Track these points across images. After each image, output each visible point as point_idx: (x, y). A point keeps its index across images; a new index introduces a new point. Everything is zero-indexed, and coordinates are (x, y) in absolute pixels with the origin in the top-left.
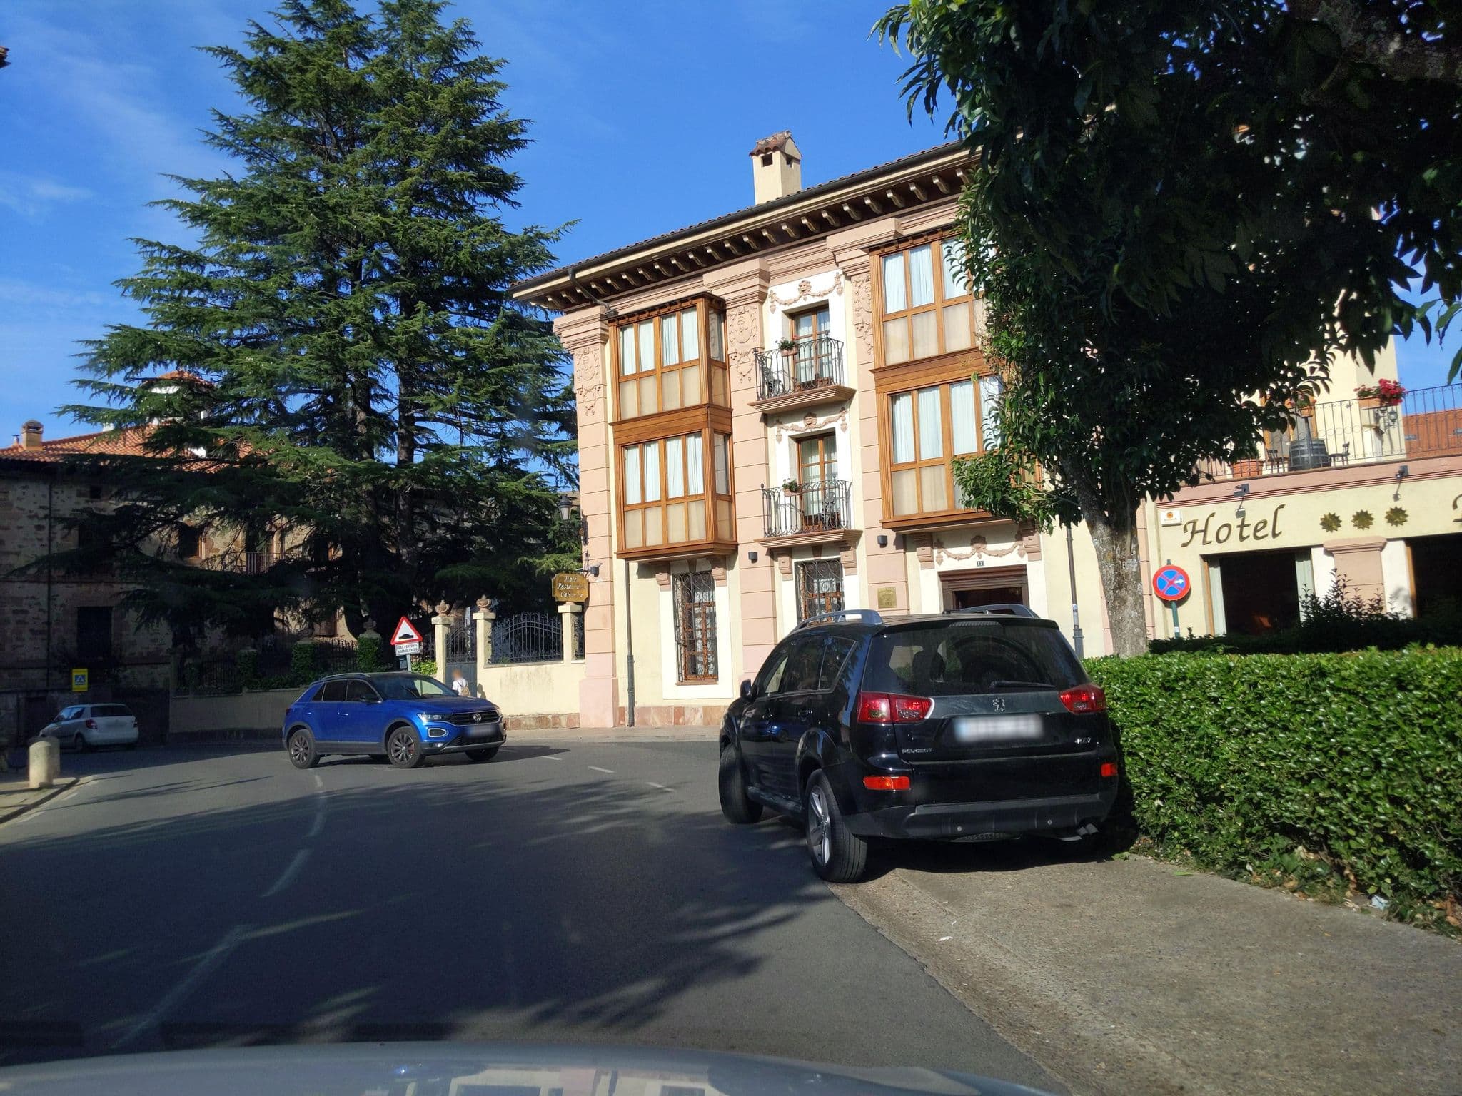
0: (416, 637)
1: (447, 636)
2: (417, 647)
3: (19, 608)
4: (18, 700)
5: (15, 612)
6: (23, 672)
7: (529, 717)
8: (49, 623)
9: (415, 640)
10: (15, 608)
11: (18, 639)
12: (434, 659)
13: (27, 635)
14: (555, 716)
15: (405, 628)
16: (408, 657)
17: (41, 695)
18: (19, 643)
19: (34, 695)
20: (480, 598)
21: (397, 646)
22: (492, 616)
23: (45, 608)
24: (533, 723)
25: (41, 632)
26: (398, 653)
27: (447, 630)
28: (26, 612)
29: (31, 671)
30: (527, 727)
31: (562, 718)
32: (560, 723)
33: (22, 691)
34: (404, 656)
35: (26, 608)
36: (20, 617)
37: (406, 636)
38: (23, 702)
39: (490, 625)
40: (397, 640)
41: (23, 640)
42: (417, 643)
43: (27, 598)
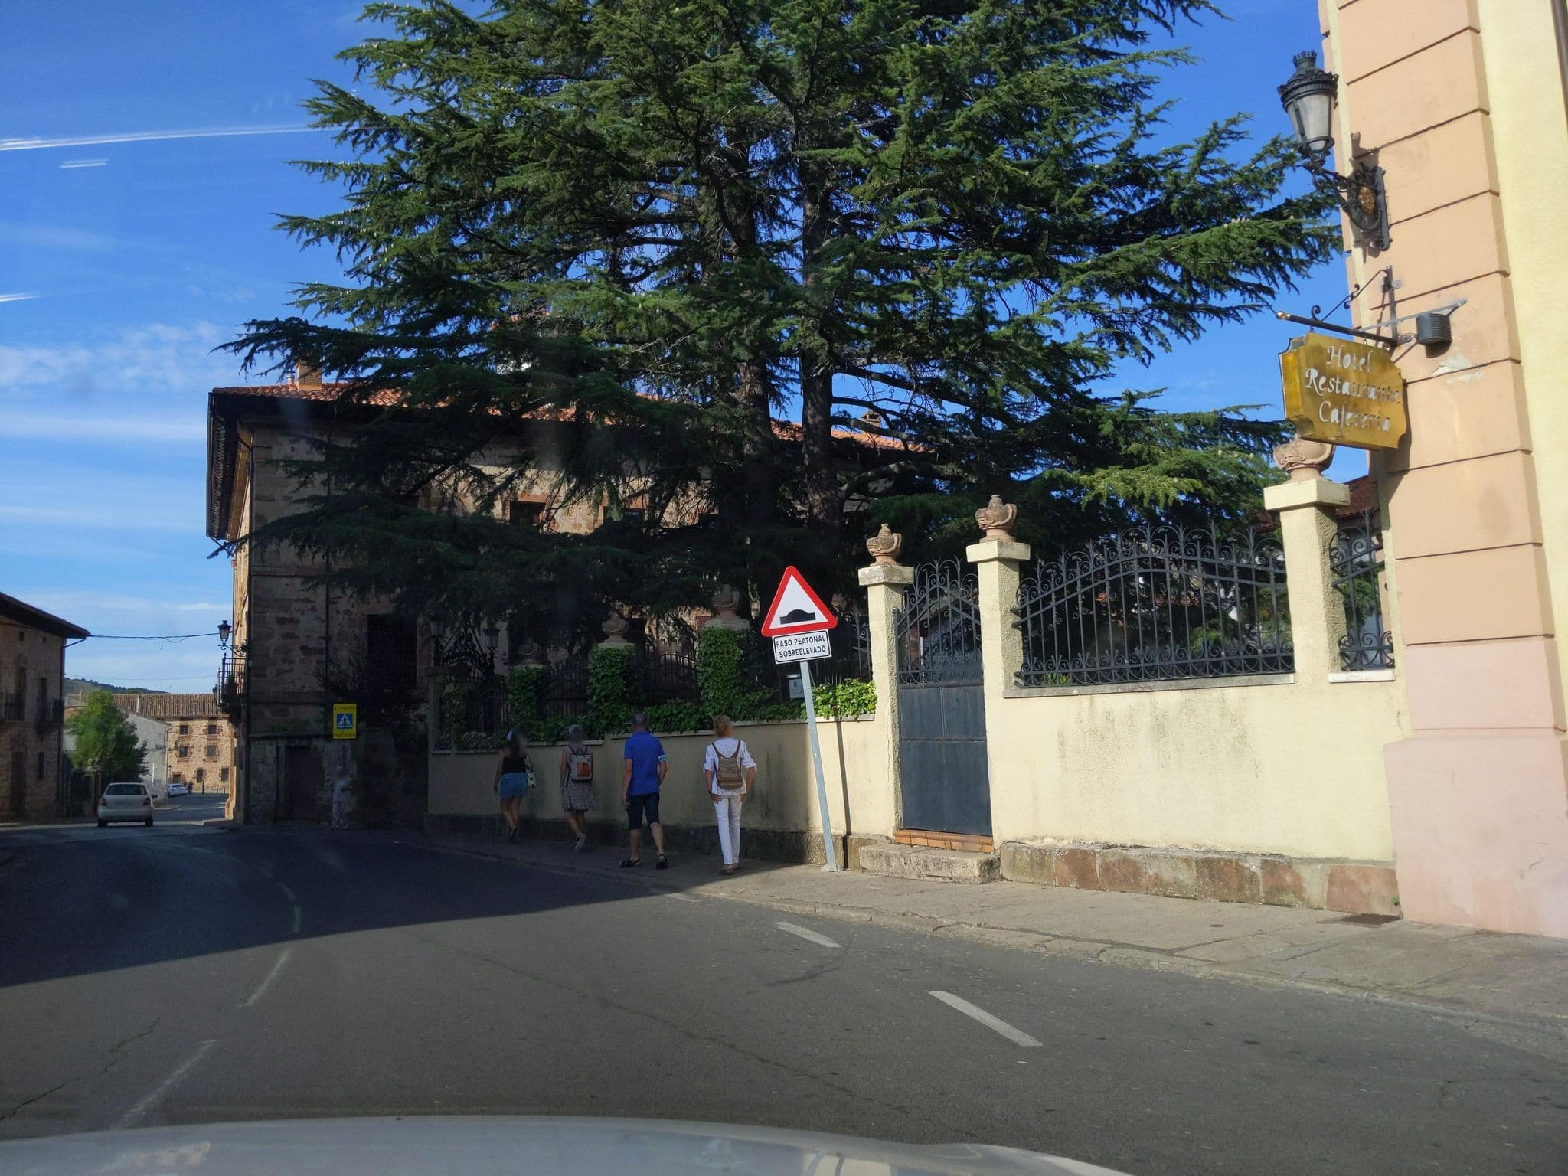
0: (821, 618)
1: (897, 614)
2: (825, 644)
3: (287, 616)
4: (278, 749)
5: (281, 621)
6: (291, 709)
7: (1168, 856)
8: (328, 638)
9: (819, 627)
10: (281, 615)
11: (284, 661)
12: (867, 677)
13: (297, 655)
14: (1274, 864)
15: (794, 596)
16: (805, 668)
17: (304, 743)
18: (286, 667)
19: (297, 742)
20: (985, 504)
21: (777, 640)
22: (1021, 551)
23: (324, 617)
24: (1187, 877)
25: (319, 651)
26: (779, 658)
27: (898, 600)
28: (294, 621)
29: (303, 708)
30: (1162, 888)
31: (1306, 873)
32: (1298, 890)
33: (283, 737)
34: (795, 667)
35: (297, 615)
36: (287, 628)
37: (798, 615)
38: (283, 750)
39: (1014, 577)
40: (776, 624)
41: (292, 662)
42: (824, 634)
43: (297, 600)
